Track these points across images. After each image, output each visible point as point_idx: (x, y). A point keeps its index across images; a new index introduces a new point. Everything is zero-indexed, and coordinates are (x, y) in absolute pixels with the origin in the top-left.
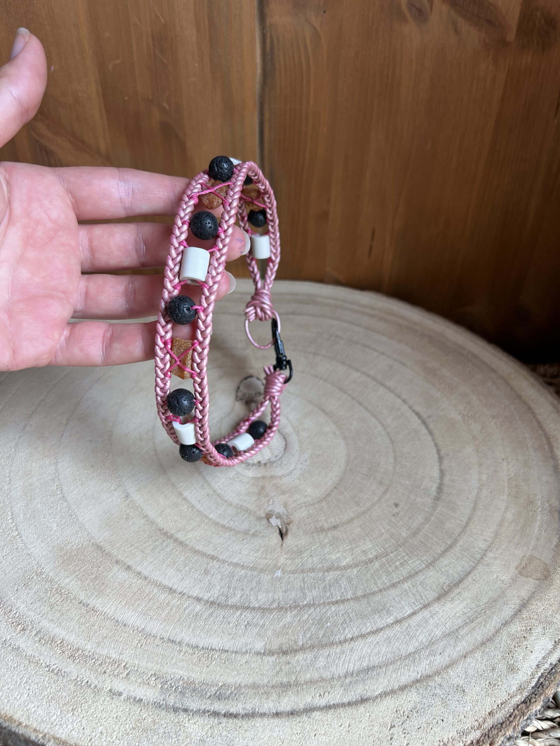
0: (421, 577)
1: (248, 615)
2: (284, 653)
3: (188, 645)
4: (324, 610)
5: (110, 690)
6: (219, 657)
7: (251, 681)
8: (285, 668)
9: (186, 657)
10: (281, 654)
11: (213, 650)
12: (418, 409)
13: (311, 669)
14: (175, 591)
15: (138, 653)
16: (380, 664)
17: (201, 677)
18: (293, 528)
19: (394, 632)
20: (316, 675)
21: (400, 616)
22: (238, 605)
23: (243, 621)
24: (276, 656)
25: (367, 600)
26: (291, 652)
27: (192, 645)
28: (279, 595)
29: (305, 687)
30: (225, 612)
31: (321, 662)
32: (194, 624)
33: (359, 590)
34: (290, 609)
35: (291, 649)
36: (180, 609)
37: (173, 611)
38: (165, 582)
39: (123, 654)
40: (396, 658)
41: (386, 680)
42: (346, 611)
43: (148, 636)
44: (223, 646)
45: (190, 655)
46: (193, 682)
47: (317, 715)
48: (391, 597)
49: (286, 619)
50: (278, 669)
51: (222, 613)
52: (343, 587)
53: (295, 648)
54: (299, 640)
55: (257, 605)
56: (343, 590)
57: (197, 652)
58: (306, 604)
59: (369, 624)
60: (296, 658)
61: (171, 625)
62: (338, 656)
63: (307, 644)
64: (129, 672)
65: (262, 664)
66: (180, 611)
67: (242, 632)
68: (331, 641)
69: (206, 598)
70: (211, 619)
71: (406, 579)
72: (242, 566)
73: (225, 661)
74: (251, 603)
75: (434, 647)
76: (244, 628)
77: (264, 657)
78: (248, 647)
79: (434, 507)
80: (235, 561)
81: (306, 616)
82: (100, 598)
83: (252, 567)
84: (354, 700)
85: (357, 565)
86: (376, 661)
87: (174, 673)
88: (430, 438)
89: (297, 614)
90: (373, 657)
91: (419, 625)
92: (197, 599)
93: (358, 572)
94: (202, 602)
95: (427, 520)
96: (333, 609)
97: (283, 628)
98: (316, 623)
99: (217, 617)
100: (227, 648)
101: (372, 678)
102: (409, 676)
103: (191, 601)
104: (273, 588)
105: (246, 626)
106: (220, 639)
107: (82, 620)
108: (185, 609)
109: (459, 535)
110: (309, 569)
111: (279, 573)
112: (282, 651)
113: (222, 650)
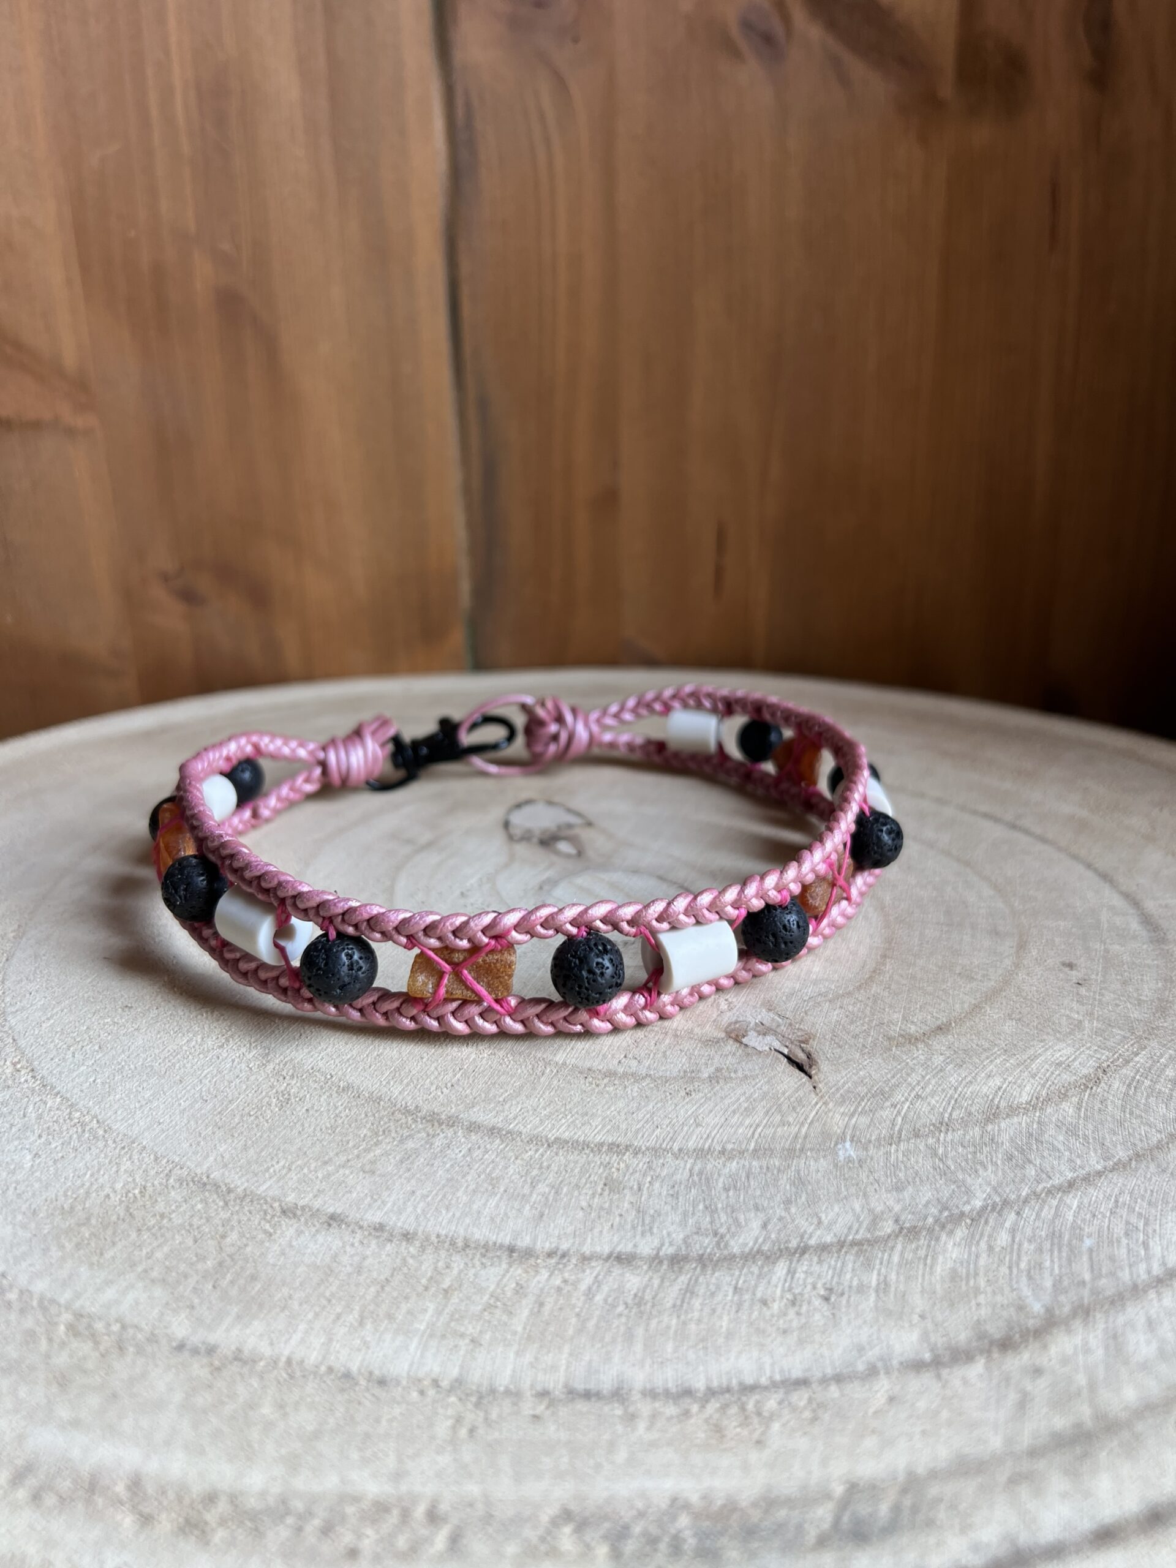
1: (816, 1268)
2: (1005, 1346)
3: (651, 1394)
4: (1047, 1213)
6: (785, 1405)
7: (943, 1454)
8: (1040, 1388)
9: (662, 1431)
10: (995, 1350)
11: (752, 1388)
13: (1125, 1370)
14: (528, 1253)
15: (468, 1459)
17: (754, 1484)
18: (823, 1050)
20: (1153, 1386)
22: (764, 1249)
23: (810, 1286)
24: (980, 1361)
25: (1152, 1164)
26: (1022, 1338)
27: (667, 1390)
28: (884, 1201)
29: (1140, 1426)
30: (732, 1275)
31: (1142, 1345)
32: (643, 1327)
33: (1115, 1147)
34: (942, 1228)
35: (1018, 1330)
36: (571, 1297)
38: (481, 1234)
42: (1116, 1201)
43: (485, 1397)
44: (782, 1371)
45: (674, 1422)
49: (948, 1255)
51: (723, 1278)
52: (1062, 1148)
53: (1029, 1323)
54: (1027, 1301)
55: (829, 1239)
56: (1067, 1154)
57: (696, 1407)
58: (984, 1208)
60: (1052, 1351)
61: (560, 1347)
63: (1061, 1305)
64: (458, 1529)
67: (823, 1316)
69: (646, 1250)
70: (697, 1304)
72: (723, 1152)
73: (814, 1413)
74: (806, 1236)
76: (825, 1304)
77: (945, 1372)
78: (870, 1354)
79: (1166, 956)
80: (691, 1144)
81: (1005, 1236)
82: (254, 1319)
83: (755, 1150)
85: (1064, 1095)
87: (642, 1492)
89: (973, 1235)
92: (617, 1258)
93: (1079, 1109)
94: (639, 1262)
95: (1168, 980)
96: (1072, 1202)
97: (953, 1280)
98: (1046, 1245)
99: (713, 1293)
100: (797, 1373)
103: (598, 1267)
104: (853, 1188)
105: (827, 1300)
106: (760, 1352)
107: (202, 1400)
108: (589, 1294)
110: (934, 1125)
111: (848, 1150)
112: (991, 1343)
113: (783, 1382)
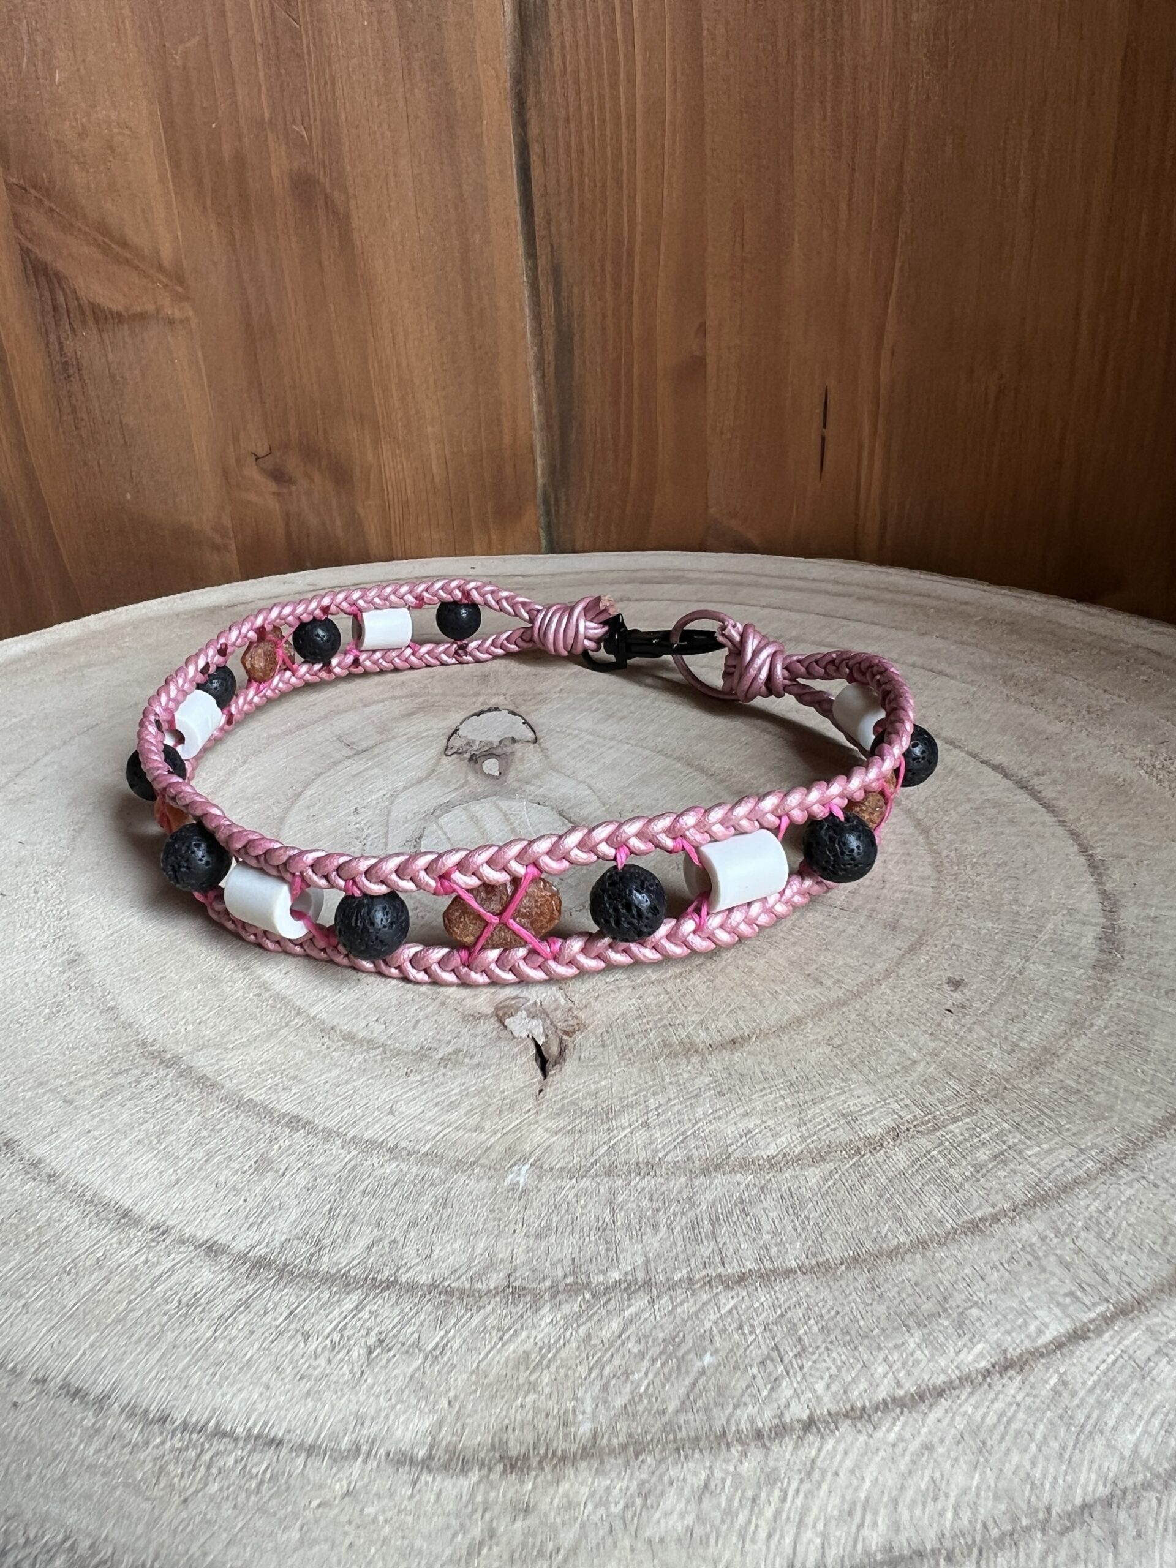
1: (385, 1311)
2: (512, 1467)
3: (130, 1410)
4: (687, 1308)
6: (240, 1465)
9: (109, 1457)
10: (499, 1468)
11: (224, 1434)
14: (136, 1222)
17: (146, 1547)
22: (353, 1273)
23: (363, 1332)
24: (474, 1476)
25: (865, 1275)
26: (540, 1462)
27: (146, 1412)
28: (515, 1246)
30: (298, 1296)
32: (177, 1332)
33: (834, 1241)
34: (553, 1297)
35: (542, 1451)
36: (138, 1280)
37: (110, 1286)
38: (114, 1191)
42: (782, 1315)
44: (266, 1424)
45: (128, 1450)
48: (967, 1271)
49: (534, 1333)
50: (477, 1531)
51: (287, 1299)
52: (766, 1226)
53: (561, 1446)
54: (581, 1417)
55: (424, 1279)
56: (766, 1237)
57: (158, 1440)
58: (618, 1283)
59: (881, 1370)
60: (561, 1490)
62: (749, 1493)
63: (615, 1433)
65: (411, 1506)
66: (137, 1285)
67: (351, 1371)
68: (719, 1430)
69: (240, 1245)
70: (242, 1320)
71: (1023, 1209)
72: (393, 1149)
73: (261, 1484)
74: (402, 1270)
76: (363, 1358)
77: (425, 1477)
78: (365, 1432)
79: (1101, 990)
80: (368, 1134)
81: (615, 1325)
83: (425, 1155)
85: (820, 1158)
86: (924, 1531)
87: (44, 1519)
89: (580, 1316)
90: (911, 1508)
92: (208, 1248)
93: (826, 1180)
94: (224, 1258)
95: (1077, 1025)
96: (728, 1302)
97: (517, 1367)
98: (654, 1352)
99: (266, 1313)
100: (279, 1432)
103: (184, 1253)
104: (491, 1224)
105: (370, 1352)
106: (261, 1395)
108: (156, 1282)
110: (637, 1164)
111: (522, 1175)
112: (501, 1458)
113: (257, 1437)
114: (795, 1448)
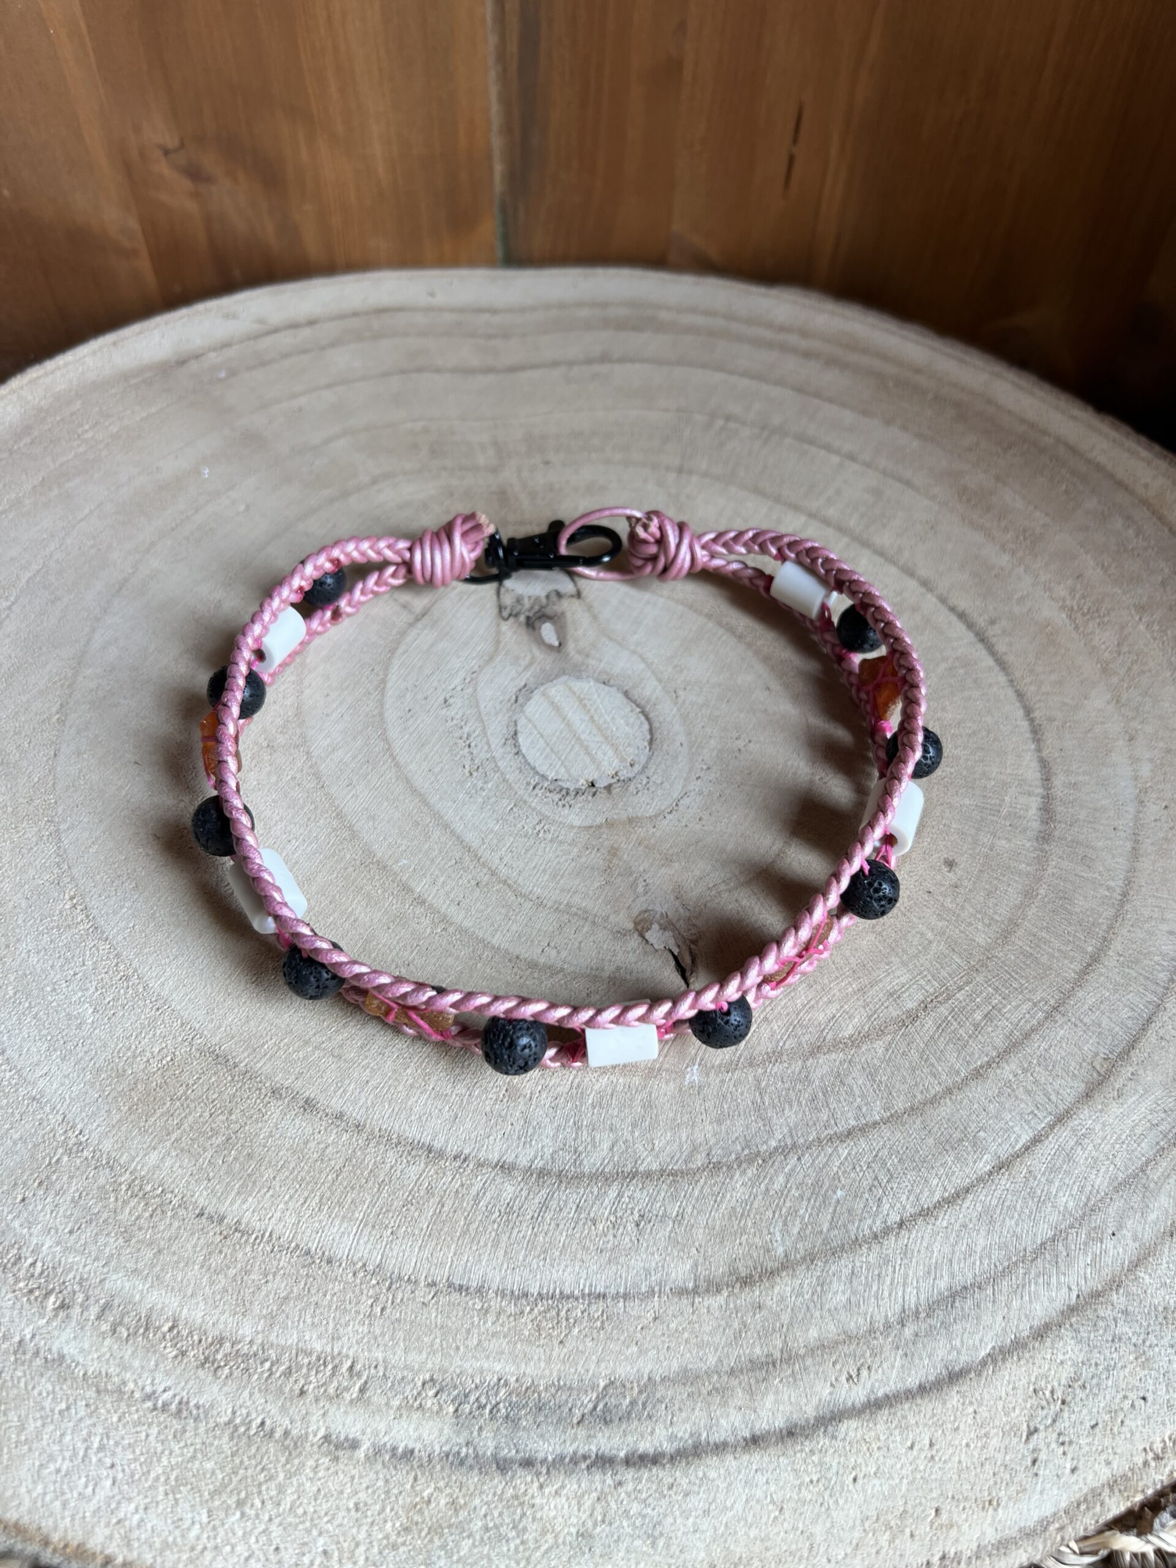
0: (1037, 1045)
1: (637, 1194)
2: (745, 1283)
3: (501, 1293)
4: (822, 1159)
5: (327, 1438)
6: (586, 1314)
7: (675, 1366)
8: (756, 1321)
9: (502, 1326)
10: (738, 1285)
11: (568, 1298)
12: (963, 603)
13: (818, 1314)
14: (441, 1154)
15: (378, 1332)
16: (978, 1279)
17: (551, 1373)
19: (997, 1194)
20: (832, 1330)
21: (1004, 1152)
22: (607, 1170)
23: (629, 1212)
24: (725, 1293)
25: (920, 1119)
26: (760, 1277)
27: (512, 1292)
28: (705, 1132)
29: (809, 1361)
30: (578, 1194)
31: (838, 1294)
32: (508, 1234)
33: (899, 1097)
34: (739, 1166)
35: (759, 1270)
36: (463, 1201)
37: (446, 1209)
38: (412, 1132)
39: (339, 1338)
40: (1014, 1259)
41: (999, 1318)
42: (876, 1156)
43: (394, 1281)
44: (591, 1286)
45: (512, 1318)
46: (533, 1388)
47: (850, 1428)
48: (976, 1106)
49: (734, 1194)
50: (736, 1325)
51: (571, 1197)
52: (857, 1092)
53: (769, 1265)
54: (775, 1244)
55: (655, 1166)
56: (859, 1100)
57: (528, 1308)
58: (776, 1149)
59: (935, 1182)
60: (776, 1291)
61: (449, 1247)
62: (876, 1272)
63: (797, 1251)
64: (366, 1383)
65: (695, 1318)
67: (631, 1240)
68: (853, 1237)
69: (523, 1161)
70: (548, 1218)
71: (1004, 1055)
73: (603, 1322)
74: (639, 1162)
75: (1097, 1220)
76: (635, 1229)
77: (697, 1300)
78: (653, 1278)
79: (1041, 860)
81: (781, 1179)
82: (250, 1195)
84: (932, 1378)
85: (881, 1032)
86: (966, 1275)
87: (481, 1371)
88: (1002, 679)
89: (759, 1177)
90: (959, 1263)
91: (1053, 1170)
92: (502, 1167)
93: (887, 1050)
94: (516, 1173)
95: (1029, 894)
96: (844, 1152)
97: (730, 1218)
98: (808, 1194)
99: (561, 1210)
100: (600, 1289)
101: (965, 1317)
102: (1051, 1300)
103: (487, 1173)
104: (686, 1118)
105: (638, 1225)
106: (580, 1267)
107: (216, 1261)
108: (477, 1199)
109: (1111, 927)
110: (767, 1053)
111: (694, 1075)
112: (737, 1279)
113: (589, 1295)
114: (896, 1241)
